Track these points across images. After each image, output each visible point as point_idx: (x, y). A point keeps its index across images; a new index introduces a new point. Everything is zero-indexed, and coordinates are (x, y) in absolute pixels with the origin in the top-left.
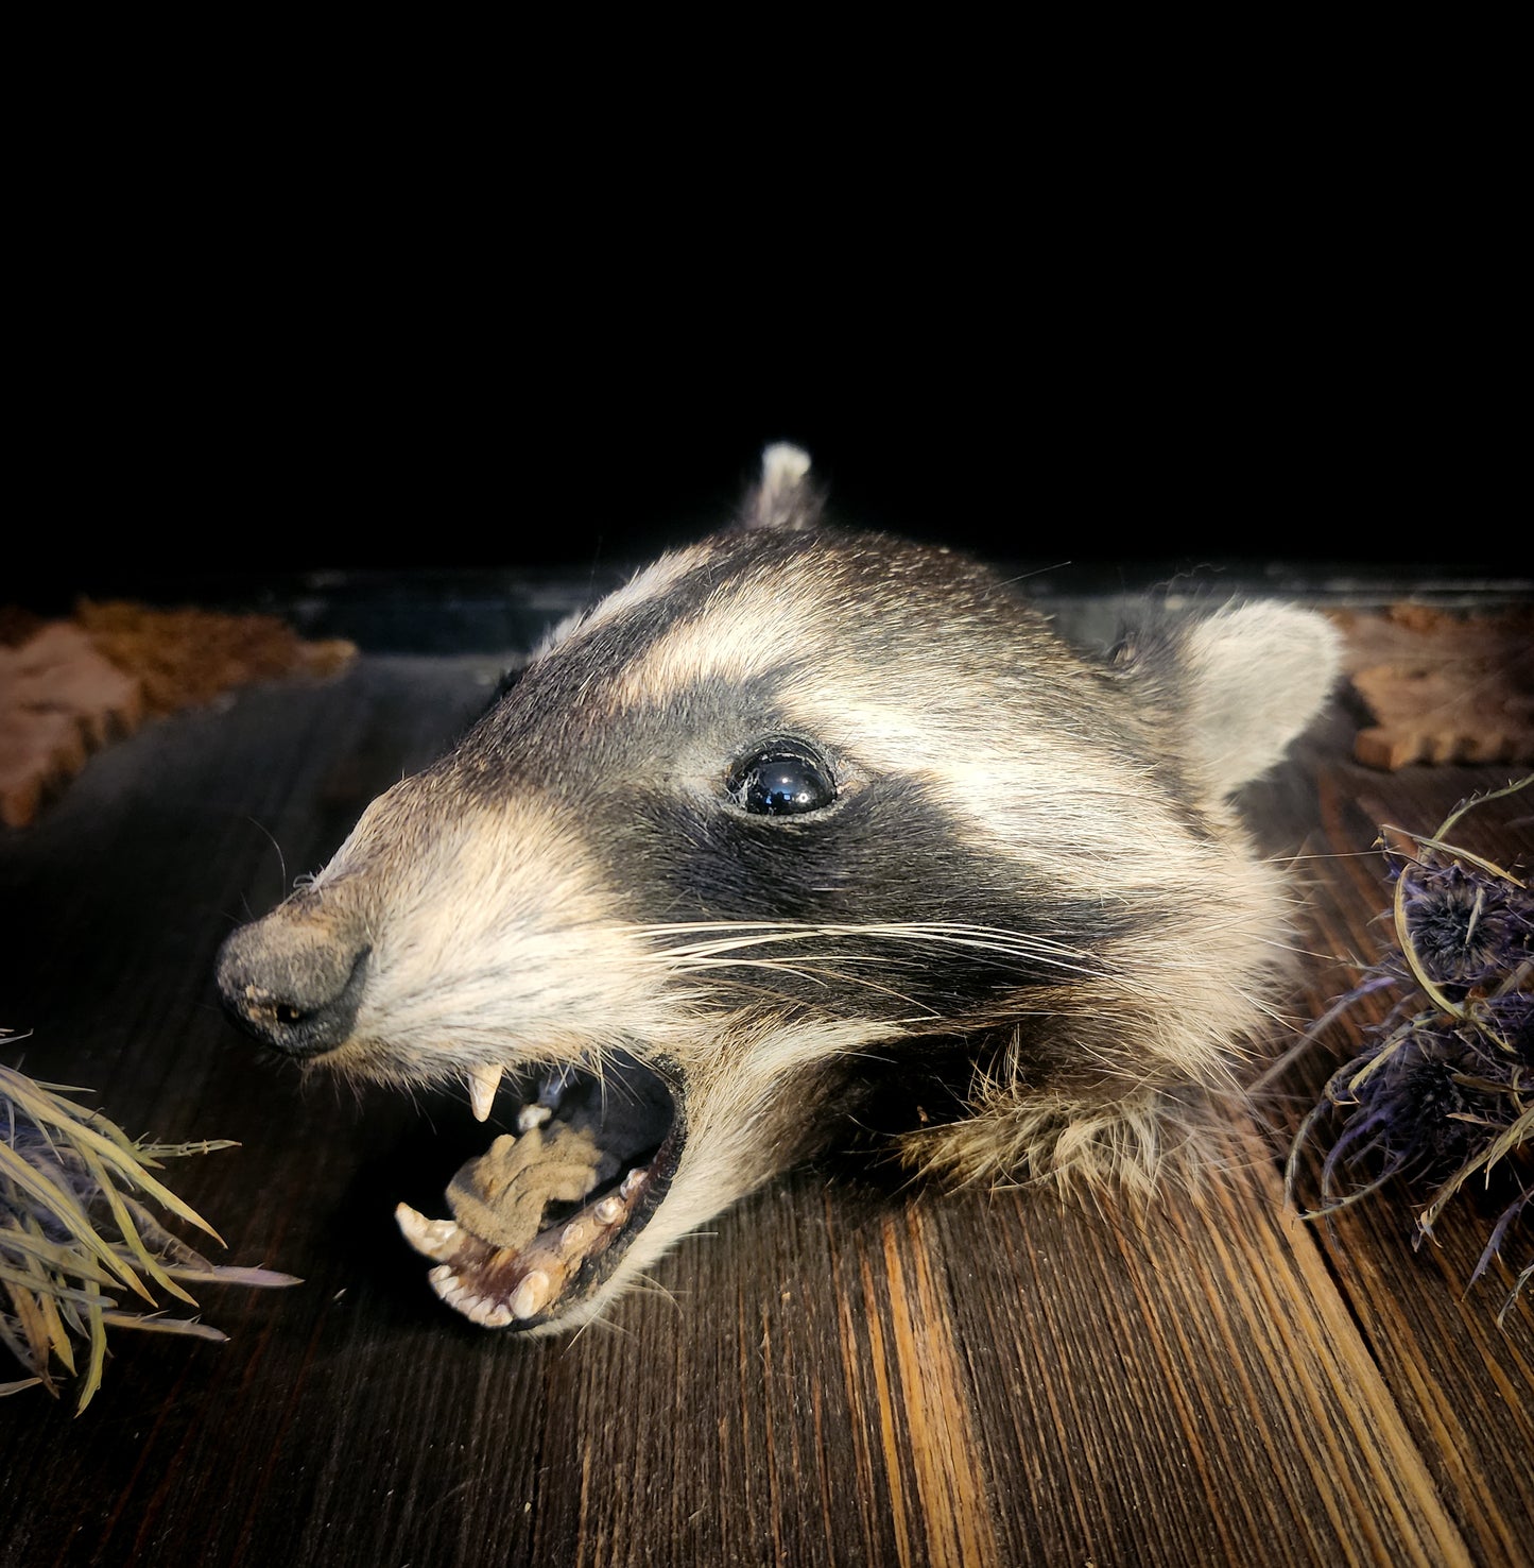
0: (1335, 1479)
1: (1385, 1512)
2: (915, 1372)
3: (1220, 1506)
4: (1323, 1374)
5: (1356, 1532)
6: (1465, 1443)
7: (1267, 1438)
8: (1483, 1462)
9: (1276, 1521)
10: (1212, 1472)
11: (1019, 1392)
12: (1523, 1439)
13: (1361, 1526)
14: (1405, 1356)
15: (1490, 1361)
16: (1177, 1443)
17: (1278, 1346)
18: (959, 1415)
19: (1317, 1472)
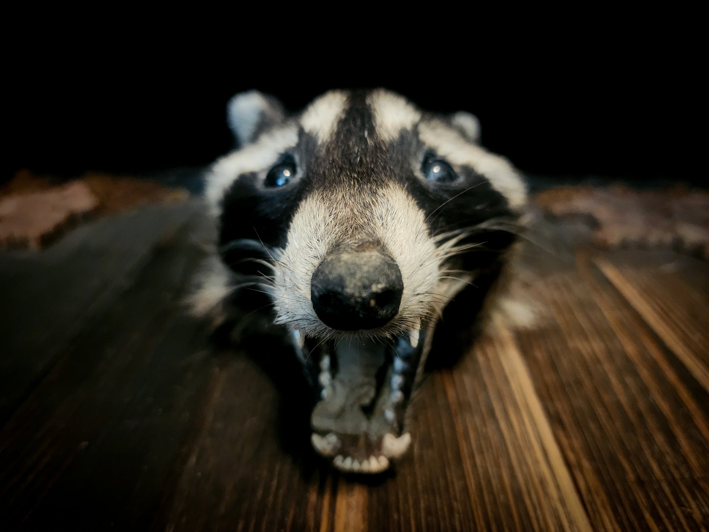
14: (602, 511)
15: (647, 516)
17: (535, 501)
18: (362, 527)
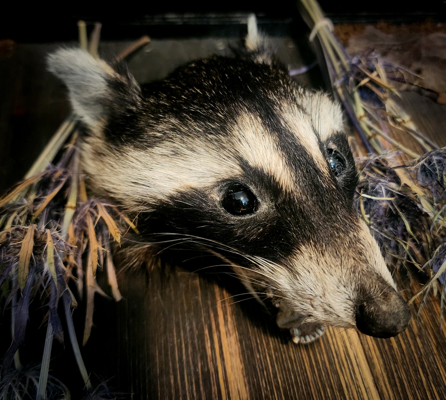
0: (346, 378)
1: (359, 389)
2: (228, 353)
3: (315, 391)
4: (344, 342)
6: (382, 363)
7: (328, 366)
8: (386, 369)
9: (330, 395)
10: (313, 379)
11: (258, 356)
12: (397, 360)
13: (353, 395)
16: (303, 371)
18: (241, 367)
19: (341, 377)
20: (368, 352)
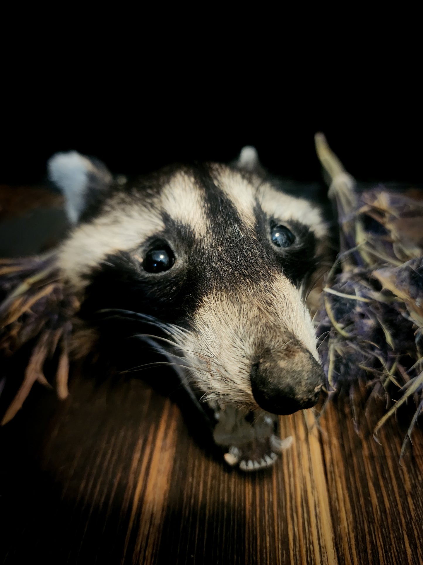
0: (296, 529)
1: (310, 545)
3: (249, 536)
4: (305, 485)
5: (297, 553)
6: (351, 519)
7: (275, 509)
8: (355, 528)
9: (268, 545)
12: (374, 519)
13: (300, 551)
14: (338, 479)
16: (241, 508)
19: (290, 526)
20: (335, 502)
